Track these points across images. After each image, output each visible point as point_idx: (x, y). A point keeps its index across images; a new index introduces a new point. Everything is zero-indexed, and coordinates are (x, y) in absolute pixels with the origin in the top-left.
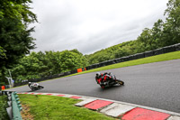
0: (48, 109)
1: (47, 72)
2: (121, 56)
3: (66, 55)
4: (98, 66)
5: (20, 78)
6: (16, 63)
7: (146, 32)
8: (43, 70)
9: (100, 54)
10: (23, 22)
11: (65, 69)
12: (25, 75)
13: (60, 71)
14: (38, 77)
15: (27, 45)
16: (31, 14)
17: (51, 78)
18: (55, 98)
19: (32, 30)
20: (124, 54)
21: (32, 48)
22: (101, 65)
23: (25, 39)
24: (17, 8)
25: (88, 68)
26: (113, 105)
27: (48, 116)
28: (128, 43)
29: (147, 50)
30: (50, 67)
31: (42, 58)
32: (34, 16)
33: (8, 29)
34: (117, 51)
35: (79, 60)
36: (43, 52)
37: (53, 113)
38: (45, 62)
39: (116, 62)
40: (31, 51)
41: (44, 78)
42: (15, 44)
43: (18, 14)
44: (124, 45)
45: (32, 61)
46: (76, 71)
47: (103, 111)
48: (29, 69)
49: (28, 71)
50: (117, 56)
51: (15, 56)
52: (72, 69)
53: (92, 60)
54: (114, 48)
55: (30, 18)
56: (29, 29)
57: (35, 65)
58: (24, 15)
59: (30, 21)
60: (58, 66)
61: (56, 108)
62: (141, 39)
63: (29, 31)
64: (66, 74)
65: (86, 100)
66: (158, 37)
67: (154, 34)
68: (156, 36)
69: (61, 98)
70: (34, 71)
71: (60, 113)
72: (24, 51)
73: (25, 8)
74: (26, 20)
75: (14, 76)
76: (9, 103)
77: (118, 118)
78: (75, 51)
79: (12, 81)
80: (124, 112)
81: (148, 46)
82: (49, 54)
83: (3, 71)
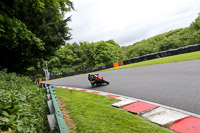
0: (84, 106)
1: (80, 65)
2: (167, 48)
3: (101, 46)
4: (138, 60)
5: (55, 70)
8: (77, 63)
9: (141, 45)
10: (60, 12)
11: (99, 62)
12: (59, 67)
13: (94, 64)
14: (72, 70)
15: (63, 36)
16: (68, 2)
18: (90, 95)
19: (69, 19)
20: (171, 46)
21: (68, 39)
22: (142, 59)
23: (62, 30)
25: (125, 63)
26: (158, 110)
30: (84, 60)
31: (76, 50)
32: (71, 4)
33: (48, 20)
34: (161, 42)
35: (115, 53)
36: (78, 43)
37: (88, 112)
38: (79, 55)
39: (161, 56)
40: (67, 42)
41: (77, 72)
42: (53, 35)
43: (56, 4)
44: (170, 34)
45: (67, 53)
46: (111, 66)
47: (145, 115)
48: (64, 62)
49: (62, 63)
50: (162, 48)
51: (52, 47)
52: (108, 63)
53: (130, 53)
54: (157, 39)
56: (65, 18)
57: (69, 57)
58: (62, 4)
59: (66, 10)
60: (92, 59)
62: (196, 26)
63: (66, 21)
64: (100, 69)
70: (68, 64)
71: (96, 113)
72: (61, 42)
74: (63, 10)
75: (50, 68)
76: (48, 96)
78: (111, 42)
79: (48, 74)
80: (174, 120)
82: (84, 45)
83: (42, 63)
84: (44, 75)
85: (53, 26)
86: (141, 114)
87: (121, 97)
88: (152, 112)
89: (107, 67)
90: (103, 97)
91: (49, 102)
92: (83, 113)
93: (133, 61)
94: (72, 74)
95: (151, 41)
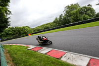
3: (23, 28)
6: (2, 32)
7: (56, 19)
8: (14, 34)
10: (5, 15)
11: (23, 34)
13: (21, 35)
14: (11, 37)
15: (7, 24)
16: (9, 11)
17: (17, 38)
18: (19, 46)
19: (9, 18)
20: (48, 28)
21: (9, 25)
22: (38, 32)
23: (6, 22)
24: (3, 9)
25: (33, 34)
27: (16, 54)
28: (49, 23)
30: (17, 33)
31: (13, 30)
32: (10, 12)
34: (45, 27)
35: (29, 30)
36: (14, 27)
38: (15, 31)
39: (44, 31)
40: (9, 27)
41: (14, 38)
43: (3, 11)
44: (47, 24)
45: (9, 31)
46: (28, 35)
48: (8, 34)
50: (45, 29)
51: (2, 29)
52: (26, 34)
53: (34, 30)
54: (43, 26)
55: (8, 13)
56: (7, 17)
58: (6, 12)
59: (8, 14)
60: (20, 33)
61: (19, 51)
64: (23, 36)
65: (32, 47)
68: (60, 21)
69: (21, 46)
71: (21, 53)
72: (6, 27)
73: (6, 9)
74: (7, 14)
75: (1, 37)
77: (45, 54)
78: (27, 27)
79: (0, 39)
81: (57, 25)
82: (17, 28)
85: (1, 20)
86: (37, 51)
90: (24, 46)
94: (12, 39)
95: (41, 27)
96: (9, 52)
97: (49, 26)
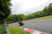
0: (15, 31)
1: (14, 20)
2: (37, 16)
5: (8, 22)
6: (7, 18)
8: (13, 20)
9: (30, 15)
11: (19, 20)
13: (18, 20)
14: (12, 22)
15: (10, 13)
17: (16, 22)
19: (11, 8)
20: (38, 15)
21: (11, 13)
23: (9, 11)
25: (26, 20)
28: (39, 12)
29: (46, 14)
30: (15, 19)
31: (13, 16)
33: (5, 9)
34: (35, 14)
35: (24, 17)
39: (35, 18)
41: (14, 22)
45: (11, 17)
50: (36, 16)
51: (7, 16)
53: (27, 17)
55: (10, 5)
56: (10, 8)
60: (17, 19)
61: (17, 31)
62: (44, 10)
63: (10, 9)
66: (50, 9)
67: (49, 8)
69: (18, 28)
70: (11, 20)
71: (18, 33)
72: (9, 14)
74: (10, 6)
76: (6, 28)
78: (22, 14)
79: (6, 23)
81: (47, 12)
82: (15, 15)
83: (4, 20)
84: (5, 23)
85: (7, 10)
86: (30, 33)
87: (25, 28)
88: (33, 32)
89: (21, 21)
90: (20, 28)
91: (6, 30)
92: (15, 33)
93: (28, 19)
94: (12, 23)
95: (33, 14)
96: (11, 31)
97: (39, 14)
